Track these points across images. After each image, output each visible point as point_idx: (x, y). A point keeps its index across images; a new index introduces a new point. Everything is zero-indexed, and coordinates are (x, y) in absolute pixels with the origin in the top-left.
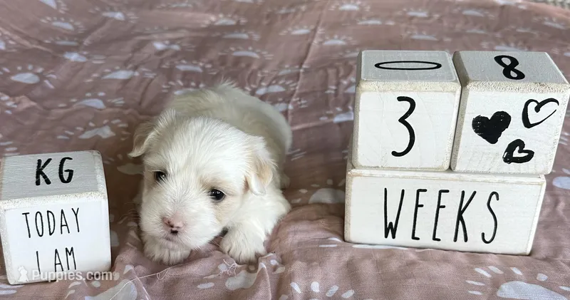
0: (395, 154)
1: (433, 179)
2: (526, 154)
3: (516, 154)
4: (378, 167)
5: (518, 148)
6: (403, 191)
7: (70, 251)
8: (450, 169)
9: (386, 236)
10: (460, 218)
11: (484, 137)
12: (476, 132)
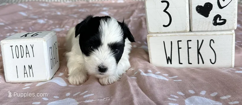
0: (164, 26)
1: (184, 35)
2: (223, 21)
3: (218, 21)
4: (158, 32)
5: (218, 19)
6: (171, 42)
7: (30, 66)
8: (190, 31)
9: (168, 63)
10: (199, 53)
11: (202, 15)
12: (198, 12)
